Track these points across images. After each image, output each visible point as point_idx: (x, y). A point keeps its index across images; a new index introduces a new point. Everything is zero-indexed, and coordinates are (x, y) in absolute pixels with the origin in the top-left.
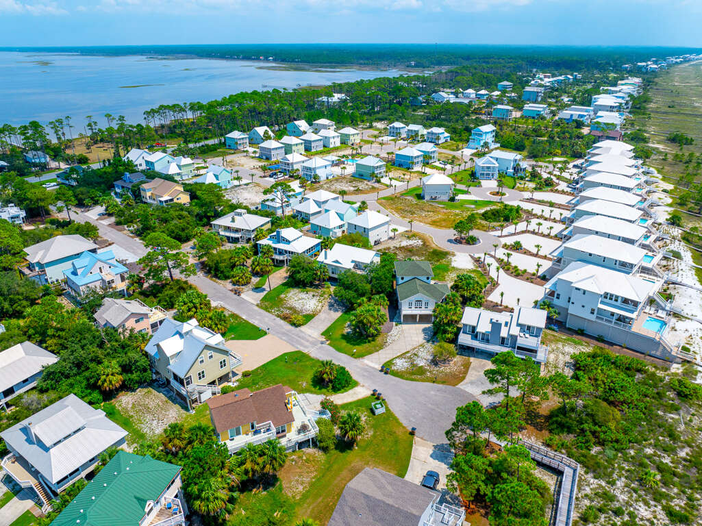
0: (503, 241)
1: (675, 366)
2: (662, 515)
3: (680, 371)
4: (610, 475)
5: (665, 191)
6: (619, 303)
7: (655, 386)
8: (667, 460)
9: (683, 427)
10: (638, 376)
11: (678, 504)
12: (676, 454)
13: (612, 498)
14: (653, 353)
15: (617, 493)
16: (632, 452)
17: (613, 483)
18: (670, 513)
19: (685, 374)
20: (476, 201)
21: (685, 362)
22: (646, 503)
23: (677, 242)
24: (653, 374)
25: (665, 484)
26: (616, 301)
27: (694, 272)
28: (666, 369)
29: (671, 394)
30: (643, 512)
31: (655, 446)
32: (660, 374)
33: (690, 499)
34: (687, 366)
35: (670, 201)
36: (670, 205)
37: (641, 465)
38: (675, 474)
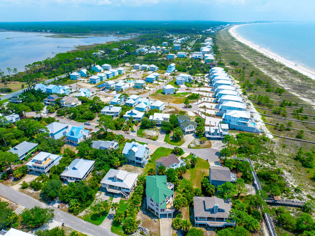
0: (199, 106)
1: (260, 134)
2: (269, 165)
3: (262, 135)
4: (256, 160)
5: (237, 83)
6: (244, 119)
7: (258, 139)
8: (266, 154)
9: (267, 147)
10: (253, 138)
11: (272, 162)
12: (268, 153)
13: (259, 164)
14: (254, 132)
15: (259, 163)
16: (259, 154)
17: (258, 161)
18: (271, 164)
19: (263, 135)
20: (183, 93)
21: (262, 132)
22: (266, 164)
23: (248, 100)
24: (256, 137)
25: (268, 159)
26: (243, 119)
27: (255, 109)
28: (259, 135)
29: (262, 140)
30: (266, 165)
31: (263, 152)
32: (258, 136)
33: (274, 161)
34: (263, 133)
35: (240, 87)
36: (241, 88)
37: (262, 156)
38: (269, 157)
